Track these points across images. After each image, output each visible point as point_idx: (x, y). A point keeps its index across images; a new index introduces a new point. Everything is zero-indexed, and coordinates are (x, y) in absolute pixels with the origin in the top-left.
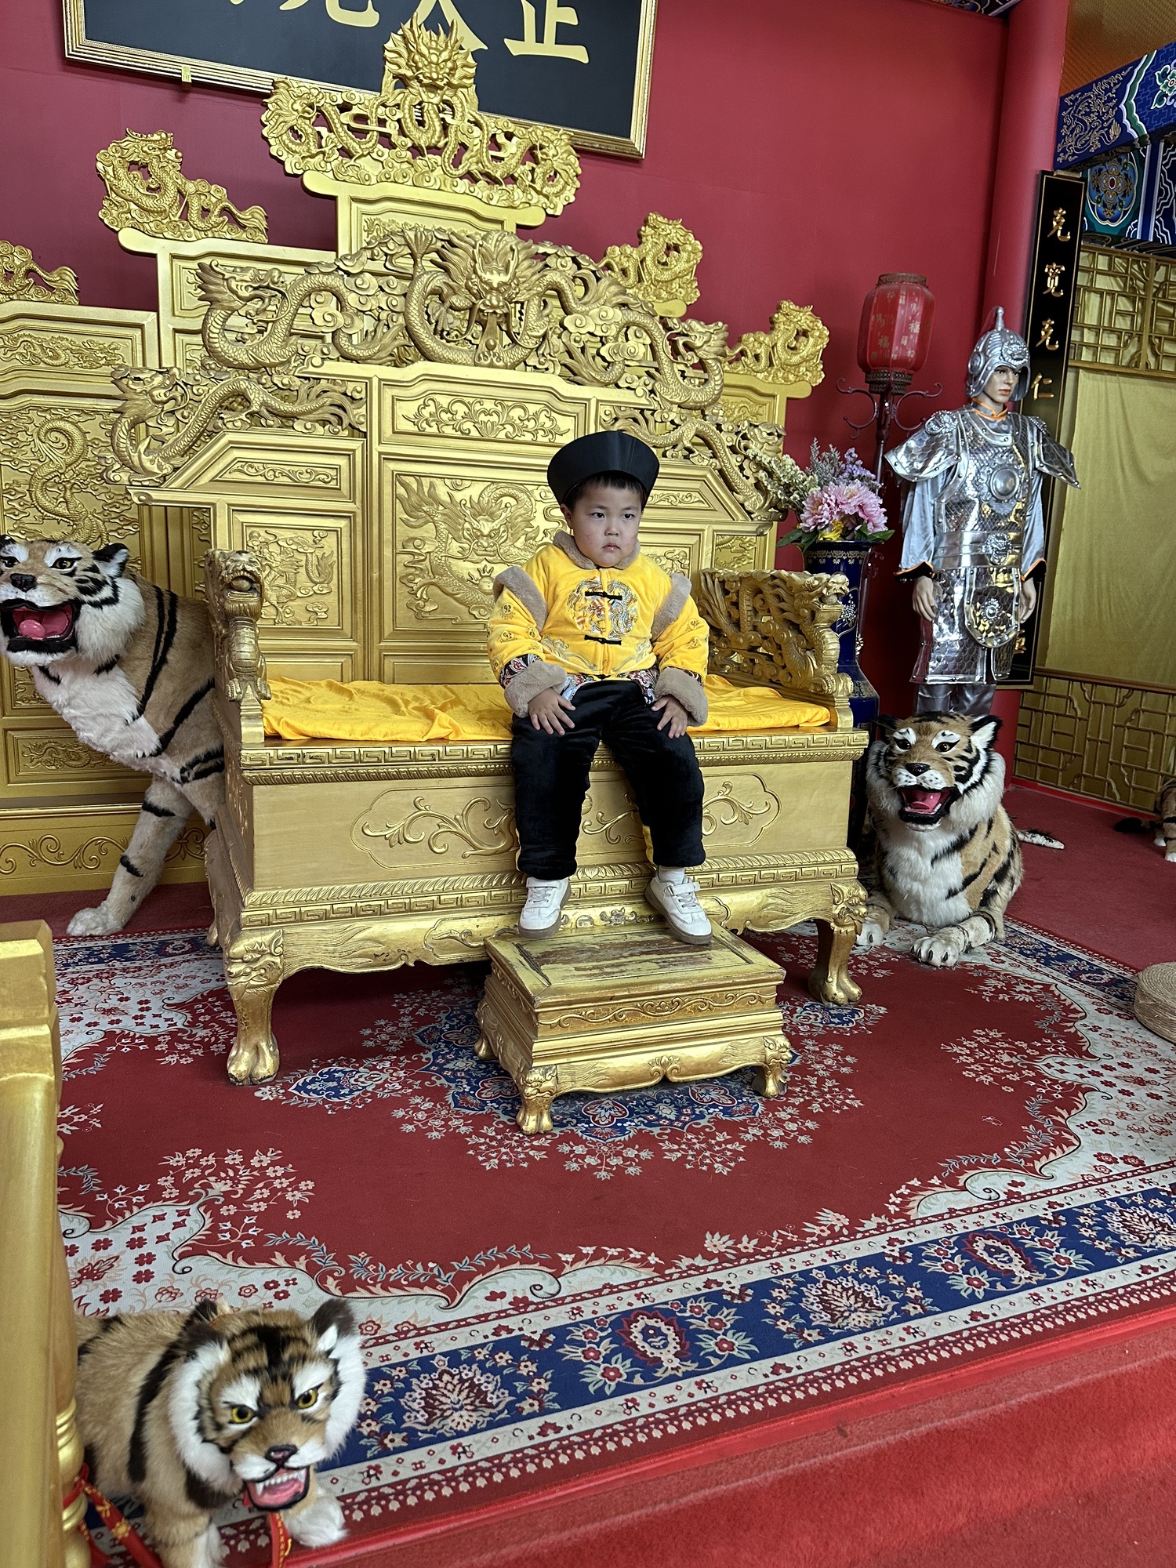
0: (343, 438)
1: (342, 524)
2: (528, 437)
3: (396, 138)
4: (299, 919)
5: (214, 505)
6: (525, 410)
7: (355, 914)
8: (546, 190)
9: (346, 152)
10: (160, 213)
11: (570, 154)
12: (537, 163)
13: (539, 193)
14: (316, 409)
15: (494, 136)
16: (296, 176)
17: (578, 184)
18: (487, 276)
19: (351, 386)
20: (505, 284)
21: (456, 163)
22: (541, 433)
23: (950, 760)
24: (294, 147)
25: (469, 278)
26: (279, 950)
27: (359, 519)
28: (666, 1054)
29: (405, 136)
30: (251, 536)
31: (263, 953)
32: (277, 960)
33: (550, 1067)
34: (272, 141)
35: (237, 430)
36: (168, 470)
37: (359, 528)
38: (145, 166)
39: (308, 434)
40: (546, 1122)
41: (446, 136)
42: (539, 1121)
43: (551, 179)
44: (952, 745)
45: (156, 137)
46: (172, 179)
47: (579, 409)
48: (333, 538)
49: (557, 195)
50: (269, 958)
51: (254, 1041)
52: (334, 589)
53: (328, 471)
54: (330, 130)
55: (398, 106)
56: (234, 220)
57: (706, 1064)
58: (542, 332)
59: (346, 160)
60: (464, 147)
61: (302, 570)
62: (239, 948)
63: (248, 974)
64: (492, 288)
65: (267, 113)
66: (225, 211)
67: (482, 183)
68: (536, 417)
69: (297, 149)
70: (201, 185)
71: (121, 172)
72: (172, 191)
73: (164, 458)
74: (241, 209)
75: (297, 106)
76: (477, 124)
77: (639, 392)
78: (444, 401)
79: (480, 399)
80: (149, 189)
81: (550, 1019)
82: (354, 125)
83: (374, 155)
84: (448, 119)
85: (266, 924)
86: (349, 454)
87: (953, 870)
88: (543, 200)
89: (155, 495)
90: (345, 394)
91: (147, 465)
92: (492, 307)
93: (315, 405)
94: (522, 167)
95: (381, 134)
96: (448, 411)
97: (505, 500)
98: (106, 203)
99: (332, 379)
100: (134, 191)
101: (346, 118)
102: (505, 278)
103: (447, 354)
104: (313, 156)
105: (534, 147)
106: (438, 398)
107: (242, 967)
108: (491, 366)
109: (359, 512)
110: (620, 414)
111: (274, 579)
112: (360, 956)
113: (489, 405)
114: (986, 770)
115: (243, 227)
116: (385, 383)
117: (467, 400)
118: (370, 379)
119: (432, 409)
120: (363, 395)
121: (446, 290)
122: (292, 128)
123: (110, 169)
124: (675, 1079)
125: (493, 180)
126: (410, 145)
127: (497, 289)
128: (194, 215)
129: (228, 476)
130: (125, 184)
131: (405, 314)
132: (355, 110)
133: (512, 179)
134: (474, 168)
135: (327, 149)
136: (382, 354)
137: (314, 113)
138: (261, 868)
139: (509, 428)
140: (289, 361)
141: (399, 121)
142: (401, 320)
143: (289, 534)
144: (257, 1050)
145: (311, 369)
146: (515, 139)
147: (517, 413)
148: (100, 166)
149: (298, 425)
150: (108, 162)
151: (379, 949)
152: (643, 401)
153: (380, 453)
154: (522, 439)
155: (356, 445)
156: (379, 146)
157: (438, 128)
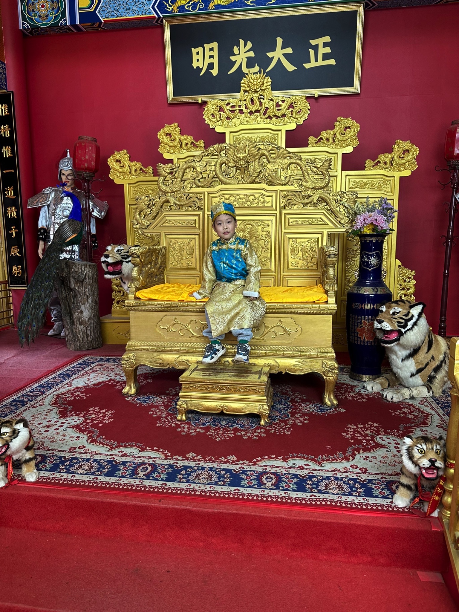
0: (196, 211)
1: (197, 237)
2: (255, 205)
3: (245, 110)
4: (141, 350)
5: (160, 233)
6: (254, 196)
7: (156, 351)
8: (297, 116)
9: (228, 118)
10: (174, 147)
11: (306, 102)
12: (294, 108)
13: (294, 118)
14: (188, 203)
15: (278, 102)
16: (213, 128)
17: (309, 112)
18: (239, 155)
19: (199, 195)
20: (244, 157)
21: (264, 114)
22: (260, 203)
23: (395, 319)
24: (212, 119)
25: (233, 157)
26: (134, 358)
27: (201, 235)
28: (223, 403)
29: (248, 109)
30: (171, 241)
31: (130, 358)
32: (134, 361)
33: (185, 400)
34: (206, 119)
35: (167, 211)
36: (149, 223)
37: (201, 237)
38: (171, 134)
39: (187, 210)
40: (184, 418)
41: (261, 106)
42: (181, 417)
43: (299, 112)
44: (398, 313)
45: (173, 125)
46: (177, 137)
47: (274, 194)
48: (193, 241)
49: (301, 117)
50: (132, 360)
51: (129, 383)
52: (194, 256)
53: (192, 221)
54: (224, 112)
55: (245, 100)
56: (194, 145)
57: (236, 409)
58: (259, 170)
59: (228, 120)
60: (267, 108)
61: (185, 251)
62: (124, 356)
63: (126, 364)
64: (241, 159)
65: (205, 111)
66: (192, 143)
67: (274, 119)
68: (258, 198)
69: (213, 120)
70: (185, 137)
71: (164, 137)
72: (178, 139)
73: (148, 221)
74: (197, 141)
75: (214, 107)
76: (272, 100)
77: (296, 185)
78: (227, 196)
79: (238, 195)
80: (171, 140)
81: (186, 386)
82: (231, 109)
83: (238, 117)
84: (262, 100)
85: (132, 351)
86: (198, 215)
87: (411, 366)
88: (295, 120)
89: (145, 231)
90: (197, 197)
91: (143, 222)
92: (241, 165)
93: (188, 202)
94: (288, 111)
95: (240, 110)
96: (228, 199)
97: (248, 226)
98: (160, 146)
99: (193, 193)
100: (167, 142)
101: (228, 107)
102: (244, 155)
103: (228, 181)
104: (218, 121)
105: (292, 103)
106: (225, 196)
107: (125, 362)
108: (243, 183)
109: (201, 233)
110: (289, 194)
111: (177, 254)
112: (156, 363)
113: (242, 196)
114: (415, 324)
115: (197, 147)
116: (209, 193)
117: (234, 195)
118: (204, 192)
119: (223, 199)
120: (202, 197)
121: (227, 162)
122: (212, 114)
123: (161, 137)
124: (225, 412)
125: (277, 117)
126: (249, 111)
127: (242, 159)
128: (184, 146)
129: (164, 225)
130: (165, 140)
131: (215, 171)
132: (231, 104)
133: (284, 115)
134: (271, 114)
135: (222, 118)
136: (208, 184)
137: (218, 108)
138: (133, 335)
139: (249, 203)
140: (181, 189)
141: (245, 105)
142: (214, 173)
143: (181, 240)
144: (130, 386)
145: (187, 191)
146: (286, 102)
147: (252, 197)
148: (158, 136)
149: (184, 208)
150: (161, 135)
151: (161, 362)
152: (297, 188)
153: (207, 214)
154: (253, 206)
155: (200, 213)
156: (239, 114)
157: (258, 104)
